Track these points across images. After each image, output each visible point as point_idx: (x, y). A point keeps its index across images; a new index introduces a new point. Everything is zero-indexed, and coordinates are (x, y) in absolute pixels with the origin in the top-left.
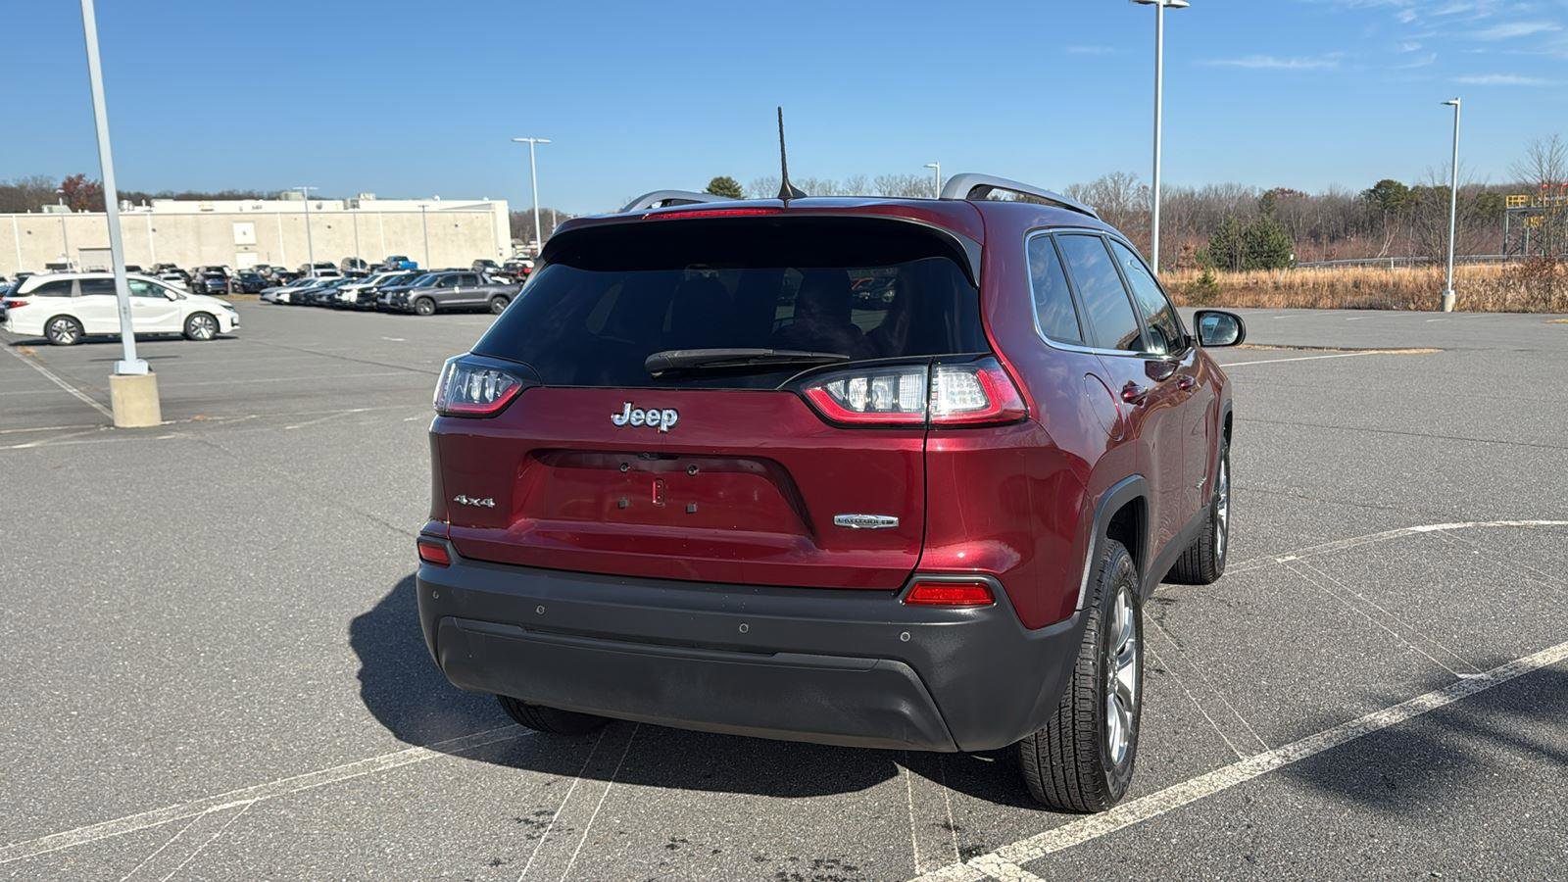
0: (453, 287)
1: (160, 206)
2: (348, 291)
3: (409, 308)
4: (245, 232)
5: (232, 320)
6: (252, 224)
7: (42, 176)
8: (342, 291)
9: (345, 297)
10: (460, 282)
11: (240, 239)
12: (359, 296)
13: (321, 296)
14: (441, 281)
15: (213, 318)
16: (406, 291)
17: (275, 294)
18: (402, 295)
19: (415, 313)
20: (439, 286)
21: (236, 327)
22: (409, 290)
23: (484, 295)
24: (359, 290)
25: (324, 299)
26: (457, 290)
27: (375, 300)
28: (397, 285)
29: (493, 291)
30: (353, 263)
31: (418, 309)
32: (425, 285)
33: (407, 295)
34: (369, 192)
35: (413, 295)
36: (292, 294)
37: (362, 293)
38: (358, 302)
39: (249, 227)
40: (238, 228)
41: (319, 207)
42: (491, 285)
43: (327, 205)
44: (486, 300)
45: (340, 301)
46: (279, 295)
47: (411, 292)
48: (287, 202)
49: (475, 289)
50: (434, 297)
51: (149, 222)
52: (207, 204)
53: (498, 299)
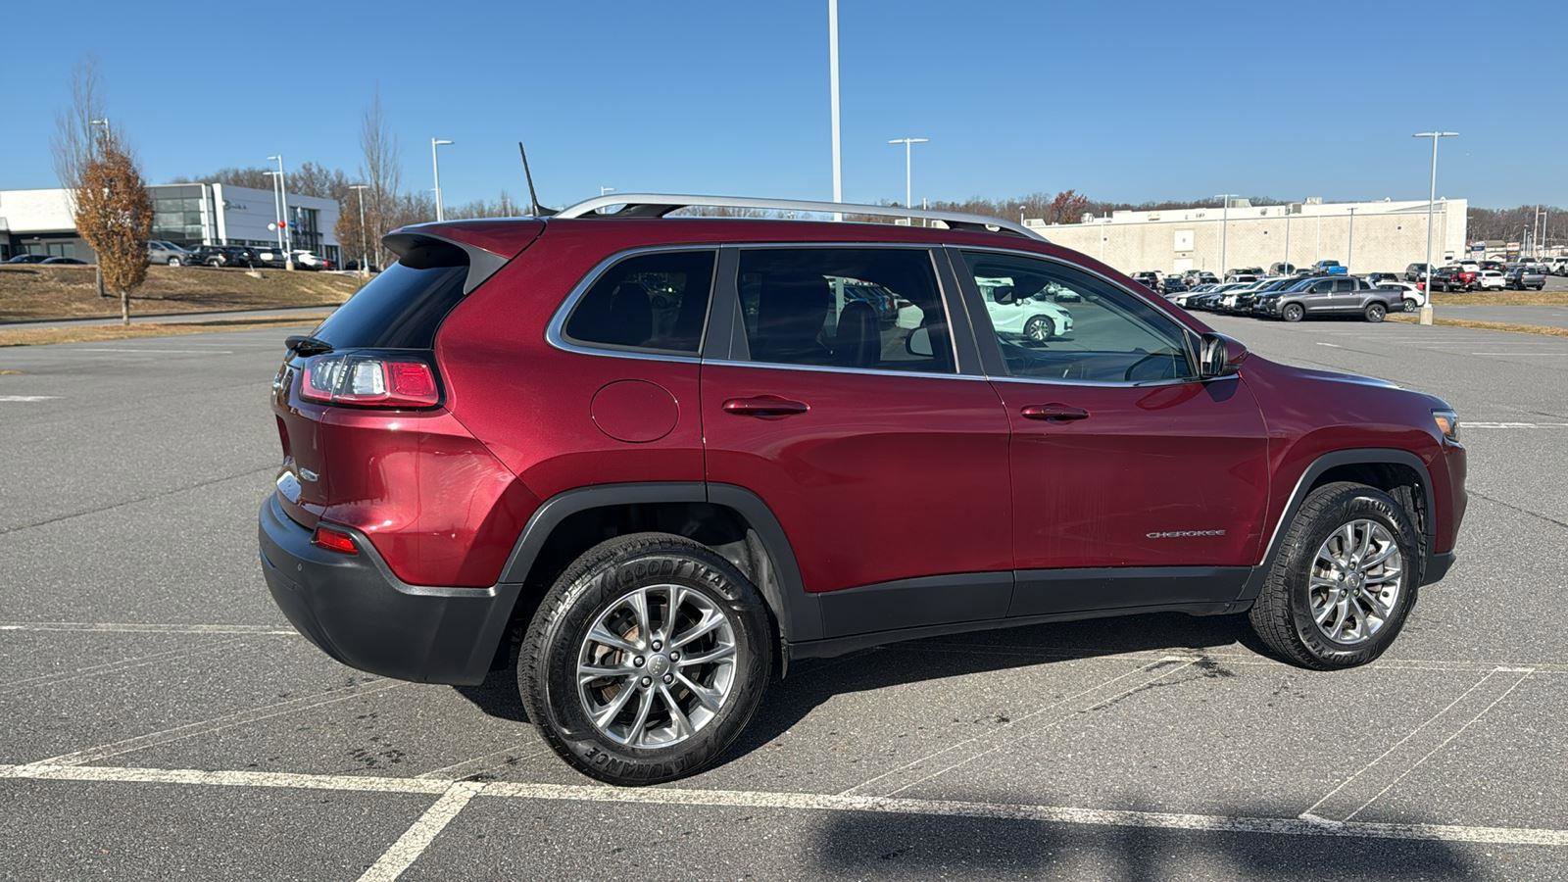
0: (1327, 292)
1: (1118, 216)
2: (1231, 296)
3: (1276, 314)
4: (1184, 240)
5: (1066, 323)
6: (1192, 232)
7: (1041, 194)
8: (1224, 296)
9: (1226, 302)
10: (1334, 288)
11: (1179, 246)
12: (1237, 301)
13: (1210, 301)
14: (1314, 287)
15: (1049, 321)
16: (1276, 297)
17: (1176, 299)
18: (1272, 300)
19: (1282, 319)
20: (1311, 292)
21: (1069, 330)
22: (1279, 295)
23: (1359, 301)
24: (1239, 296)
25: (1212, 304)
26: (1330, 296)
27: (1251, 305)
28: (1276, 290)
29: (1368, 297)
30: (1281, 268)
31: (1285, 315)
32: (1298, 290)
33: (1274, 303)
34: (1316, 196)
35: (1283, 300)
36: (1188, 299)
37: (1240, 299)
38: (1236, 307)
39: (1189, 235)
40: (1179, 235)
41: (1264, 213)
42: (1373, 291)
43: (1272, 211)
44: (1360, 307)
45: (1221, 305)
46: (1179, 299)
47: (1281, 297)
48: (1233, 209)
49: (1350, 296)
50: (1304, 303)
51: (1102, 232)
52: (1154, 214)
53: (1373, 306)
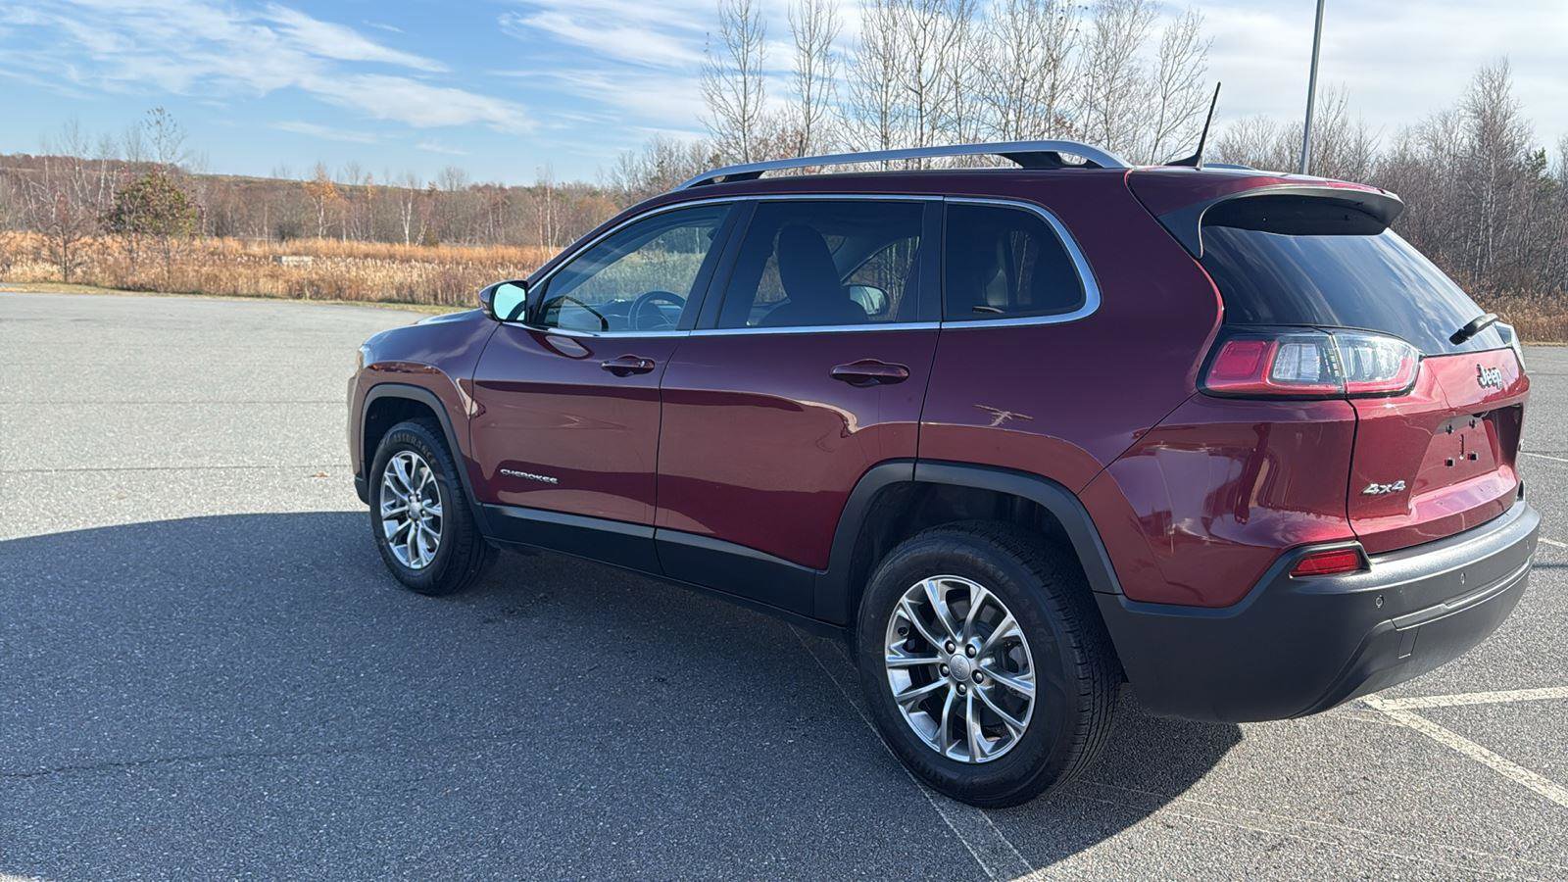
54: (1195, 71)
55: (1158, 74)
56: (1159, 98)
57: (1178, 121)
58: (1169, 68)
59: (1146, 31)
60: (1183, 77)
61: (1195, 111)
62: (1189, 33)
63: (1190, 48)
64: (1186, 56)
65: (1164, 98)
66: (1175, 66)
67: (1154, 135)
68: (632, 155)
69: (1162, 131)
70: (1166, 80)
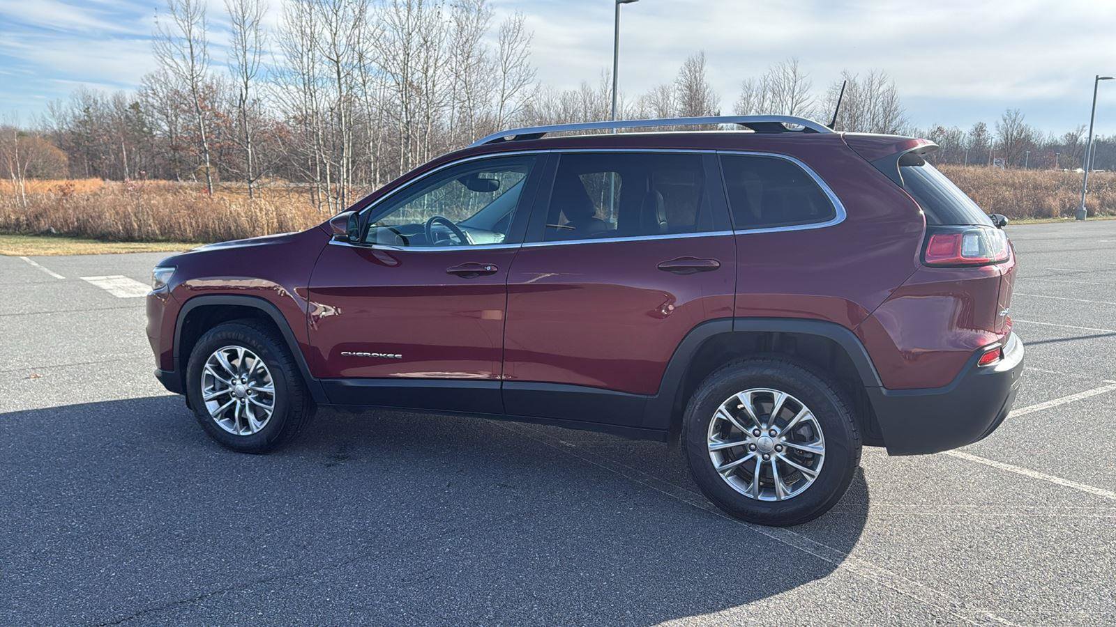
54: (523, 55)
55: (499, 55)
56: (500, 73)
57: (515, 90)
58: (506, 52)
59: (488, 25)
60: (516, 59)
61: (526, 82)
62: (518, 28)
63: (518, 39)
64: (516, 44)
65: (505, 73)
66: (510, 50)
67: (499, 98)
68: (59, 103)
69: (505, 96)
70: (505, 60)
